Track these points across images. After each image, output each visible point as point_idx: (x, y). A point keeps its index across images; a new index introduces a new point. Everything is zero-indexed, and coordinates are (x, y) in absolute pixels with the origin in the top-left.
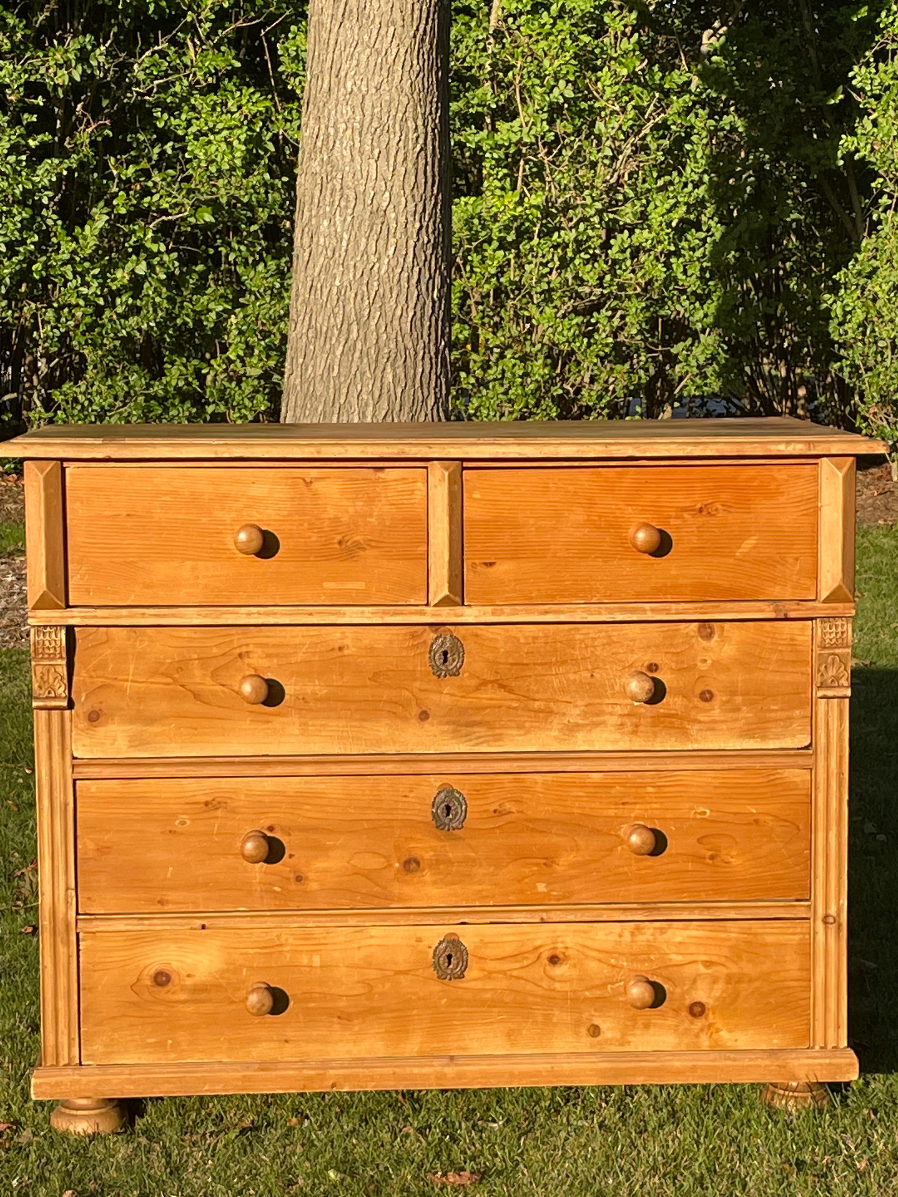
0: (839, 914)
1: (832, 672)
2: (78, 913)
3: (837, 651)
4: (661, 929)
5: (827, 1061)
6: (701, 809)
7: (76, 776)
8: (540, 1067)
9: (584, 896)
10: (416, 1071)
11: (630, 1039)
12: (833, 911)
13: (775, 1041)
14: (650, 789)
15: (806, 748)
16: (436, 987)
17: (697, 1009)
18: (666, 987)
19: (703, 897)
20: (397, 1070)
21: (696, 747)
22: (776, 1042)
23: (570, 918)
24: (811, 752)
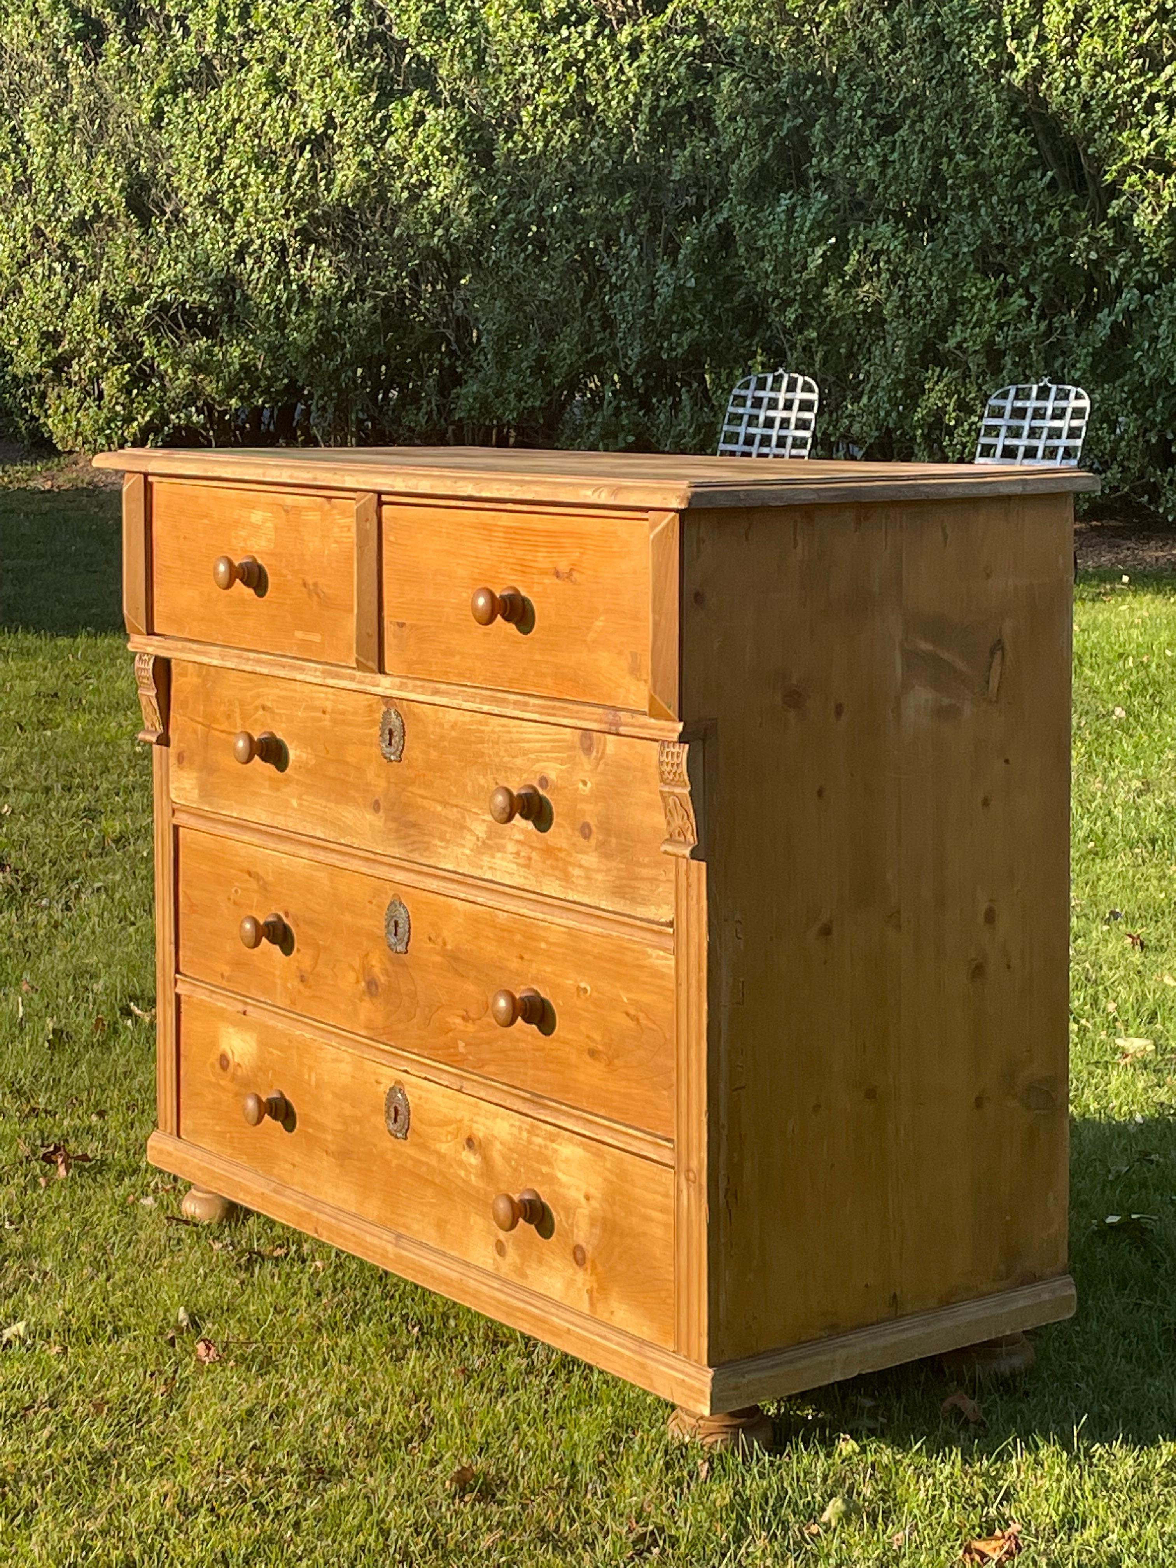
0: (700, 1171)
1: (678, 822)
2: (177, 971)
3: (677, 790)
4: (551, 1133)
5: (681, 1376)
6: (583, 985)
7: (175, 821)
8: (454, 1275)
9: (492, 1068)
10: (368, 1238)
11: (528, 1272)
12: (694, 1164)
13: (645, 1329)
14: (543, 945)
15: (671, 924)
16: (387, 1143)
17: (579, 1256)
18: (554, 1214)
19: (584, 1105)
20: (357, 1232)
21: (576, 898)
22: (645, 1331)
23: (482, 1094)
24: (671, 930)
